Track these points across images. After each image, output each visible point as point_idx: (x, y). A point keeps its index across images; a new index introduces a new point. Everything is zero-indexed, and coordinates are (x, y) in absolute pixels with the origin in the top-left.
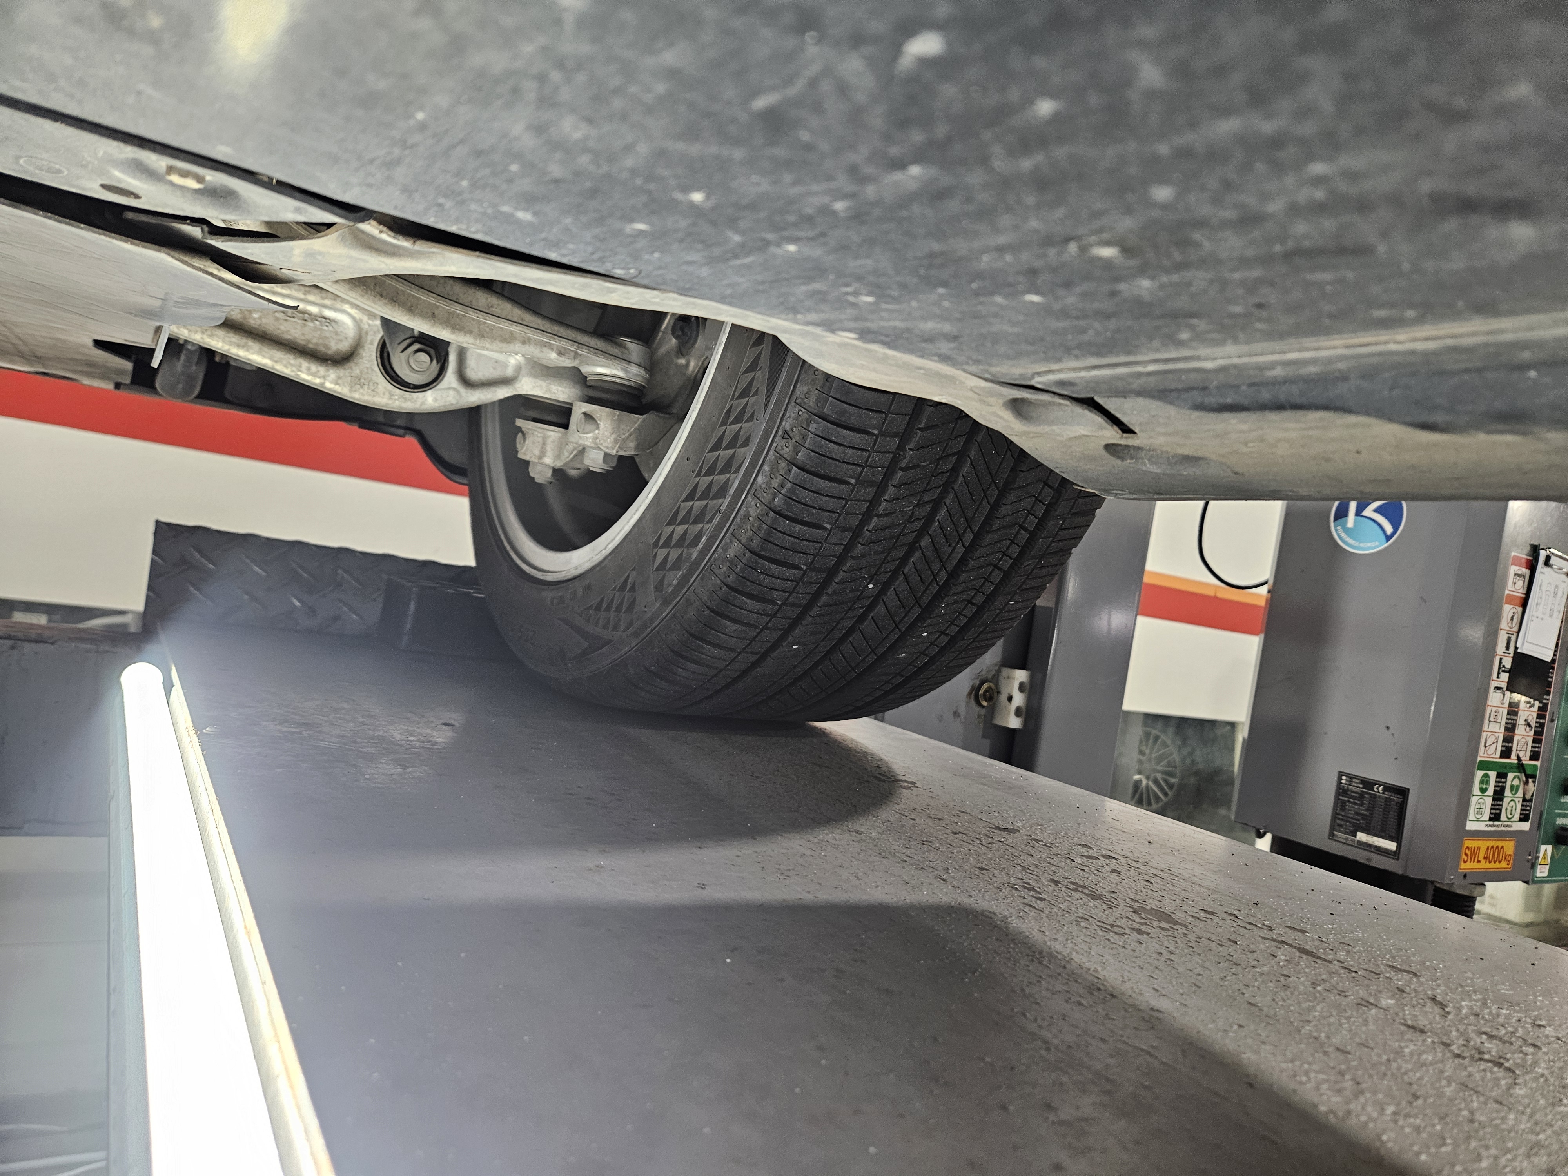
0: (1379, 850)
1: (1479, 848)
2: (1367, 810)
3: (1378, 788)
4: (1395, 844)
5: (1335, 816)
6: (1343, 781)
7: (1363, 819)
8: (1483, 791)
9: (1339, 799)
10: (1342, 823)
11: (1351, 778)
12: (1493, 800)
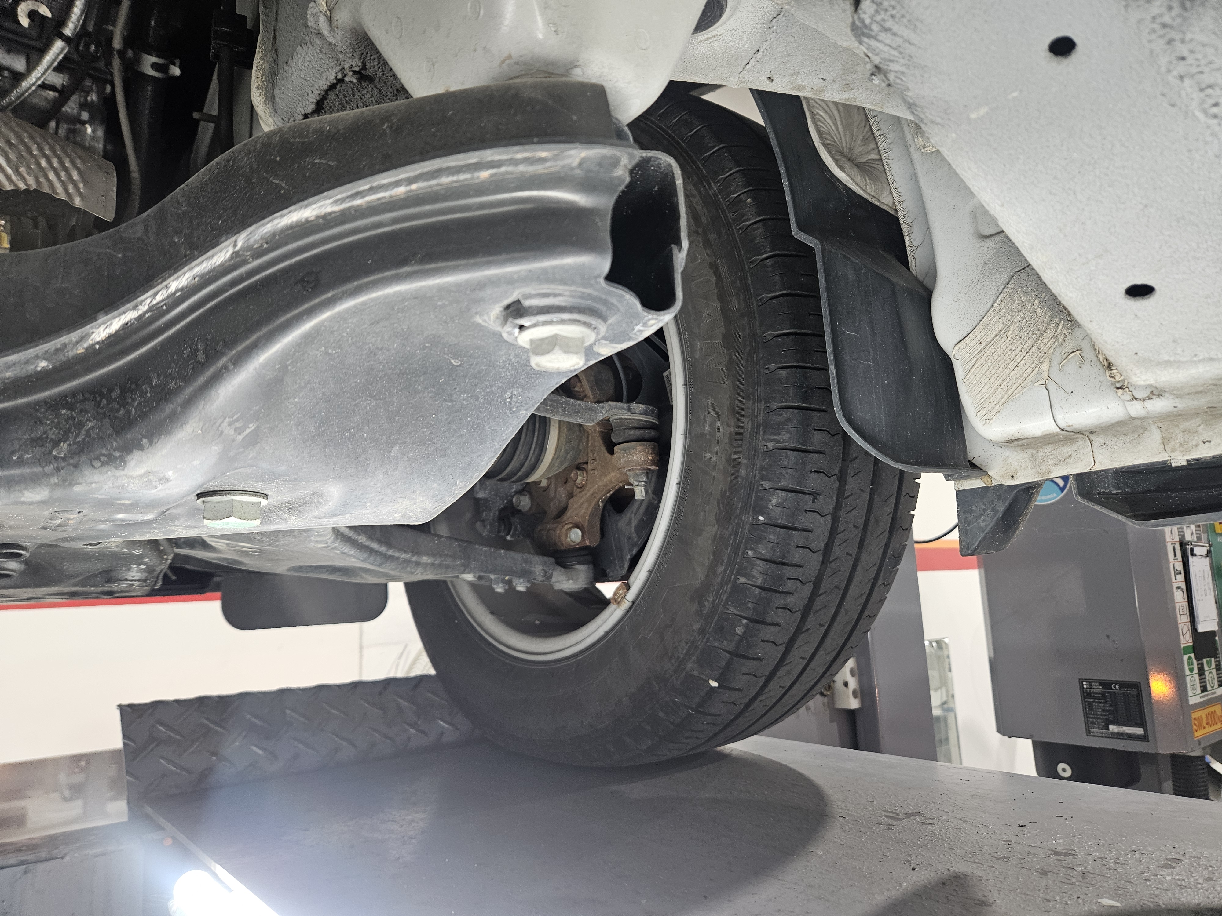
0: (1130, 737)
1: (1201, 717)
2: (1111, 706)
3: (1115, 687)
4: (1142, 729)
5: (1086, 716)
6: (1085, 686)
7: (1110, 714)
8: (1191, 670)
9: (1085, 702)
10: (1094, 720)
11: (1090, 682)
12: (1200, 675)
